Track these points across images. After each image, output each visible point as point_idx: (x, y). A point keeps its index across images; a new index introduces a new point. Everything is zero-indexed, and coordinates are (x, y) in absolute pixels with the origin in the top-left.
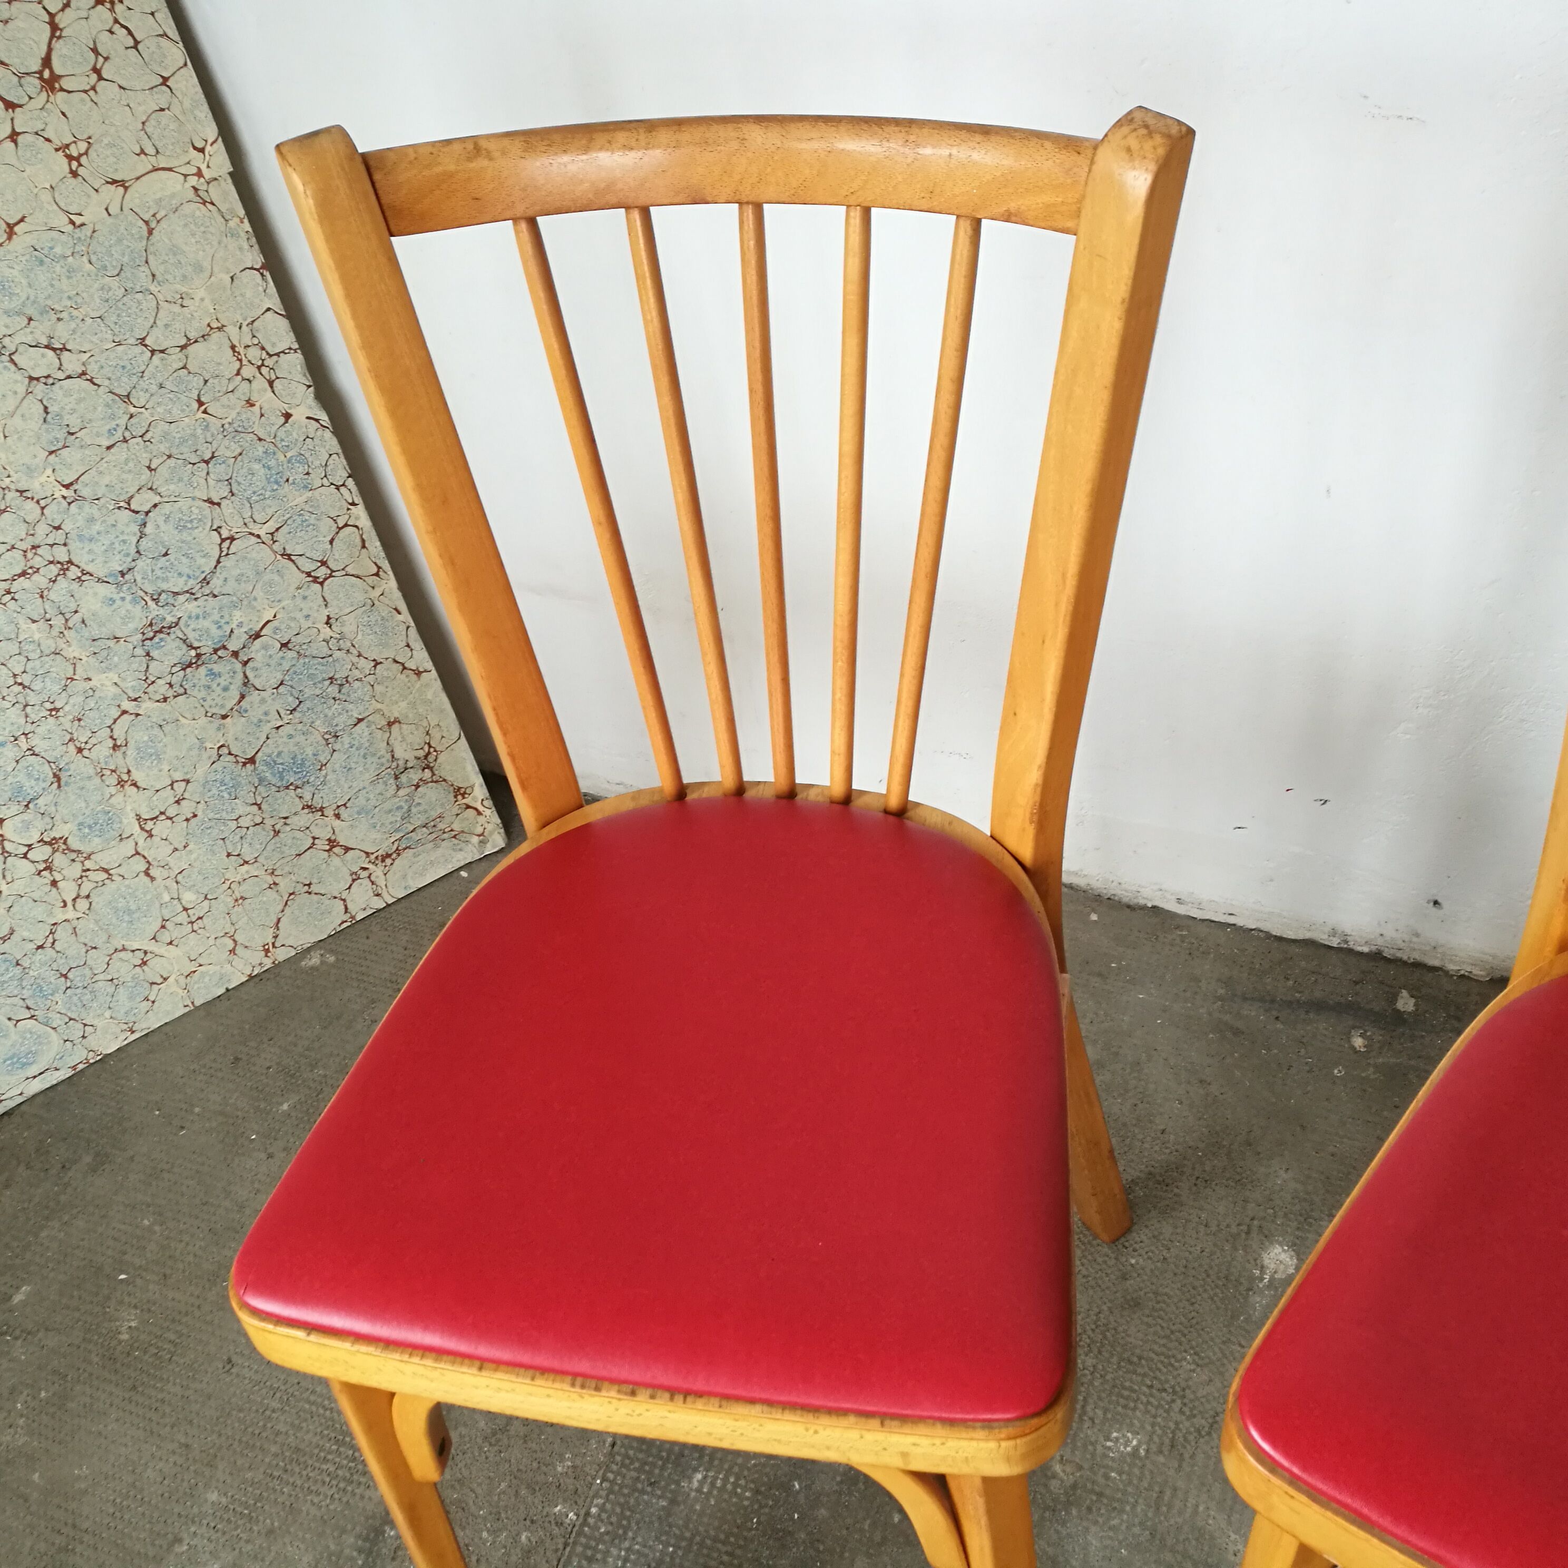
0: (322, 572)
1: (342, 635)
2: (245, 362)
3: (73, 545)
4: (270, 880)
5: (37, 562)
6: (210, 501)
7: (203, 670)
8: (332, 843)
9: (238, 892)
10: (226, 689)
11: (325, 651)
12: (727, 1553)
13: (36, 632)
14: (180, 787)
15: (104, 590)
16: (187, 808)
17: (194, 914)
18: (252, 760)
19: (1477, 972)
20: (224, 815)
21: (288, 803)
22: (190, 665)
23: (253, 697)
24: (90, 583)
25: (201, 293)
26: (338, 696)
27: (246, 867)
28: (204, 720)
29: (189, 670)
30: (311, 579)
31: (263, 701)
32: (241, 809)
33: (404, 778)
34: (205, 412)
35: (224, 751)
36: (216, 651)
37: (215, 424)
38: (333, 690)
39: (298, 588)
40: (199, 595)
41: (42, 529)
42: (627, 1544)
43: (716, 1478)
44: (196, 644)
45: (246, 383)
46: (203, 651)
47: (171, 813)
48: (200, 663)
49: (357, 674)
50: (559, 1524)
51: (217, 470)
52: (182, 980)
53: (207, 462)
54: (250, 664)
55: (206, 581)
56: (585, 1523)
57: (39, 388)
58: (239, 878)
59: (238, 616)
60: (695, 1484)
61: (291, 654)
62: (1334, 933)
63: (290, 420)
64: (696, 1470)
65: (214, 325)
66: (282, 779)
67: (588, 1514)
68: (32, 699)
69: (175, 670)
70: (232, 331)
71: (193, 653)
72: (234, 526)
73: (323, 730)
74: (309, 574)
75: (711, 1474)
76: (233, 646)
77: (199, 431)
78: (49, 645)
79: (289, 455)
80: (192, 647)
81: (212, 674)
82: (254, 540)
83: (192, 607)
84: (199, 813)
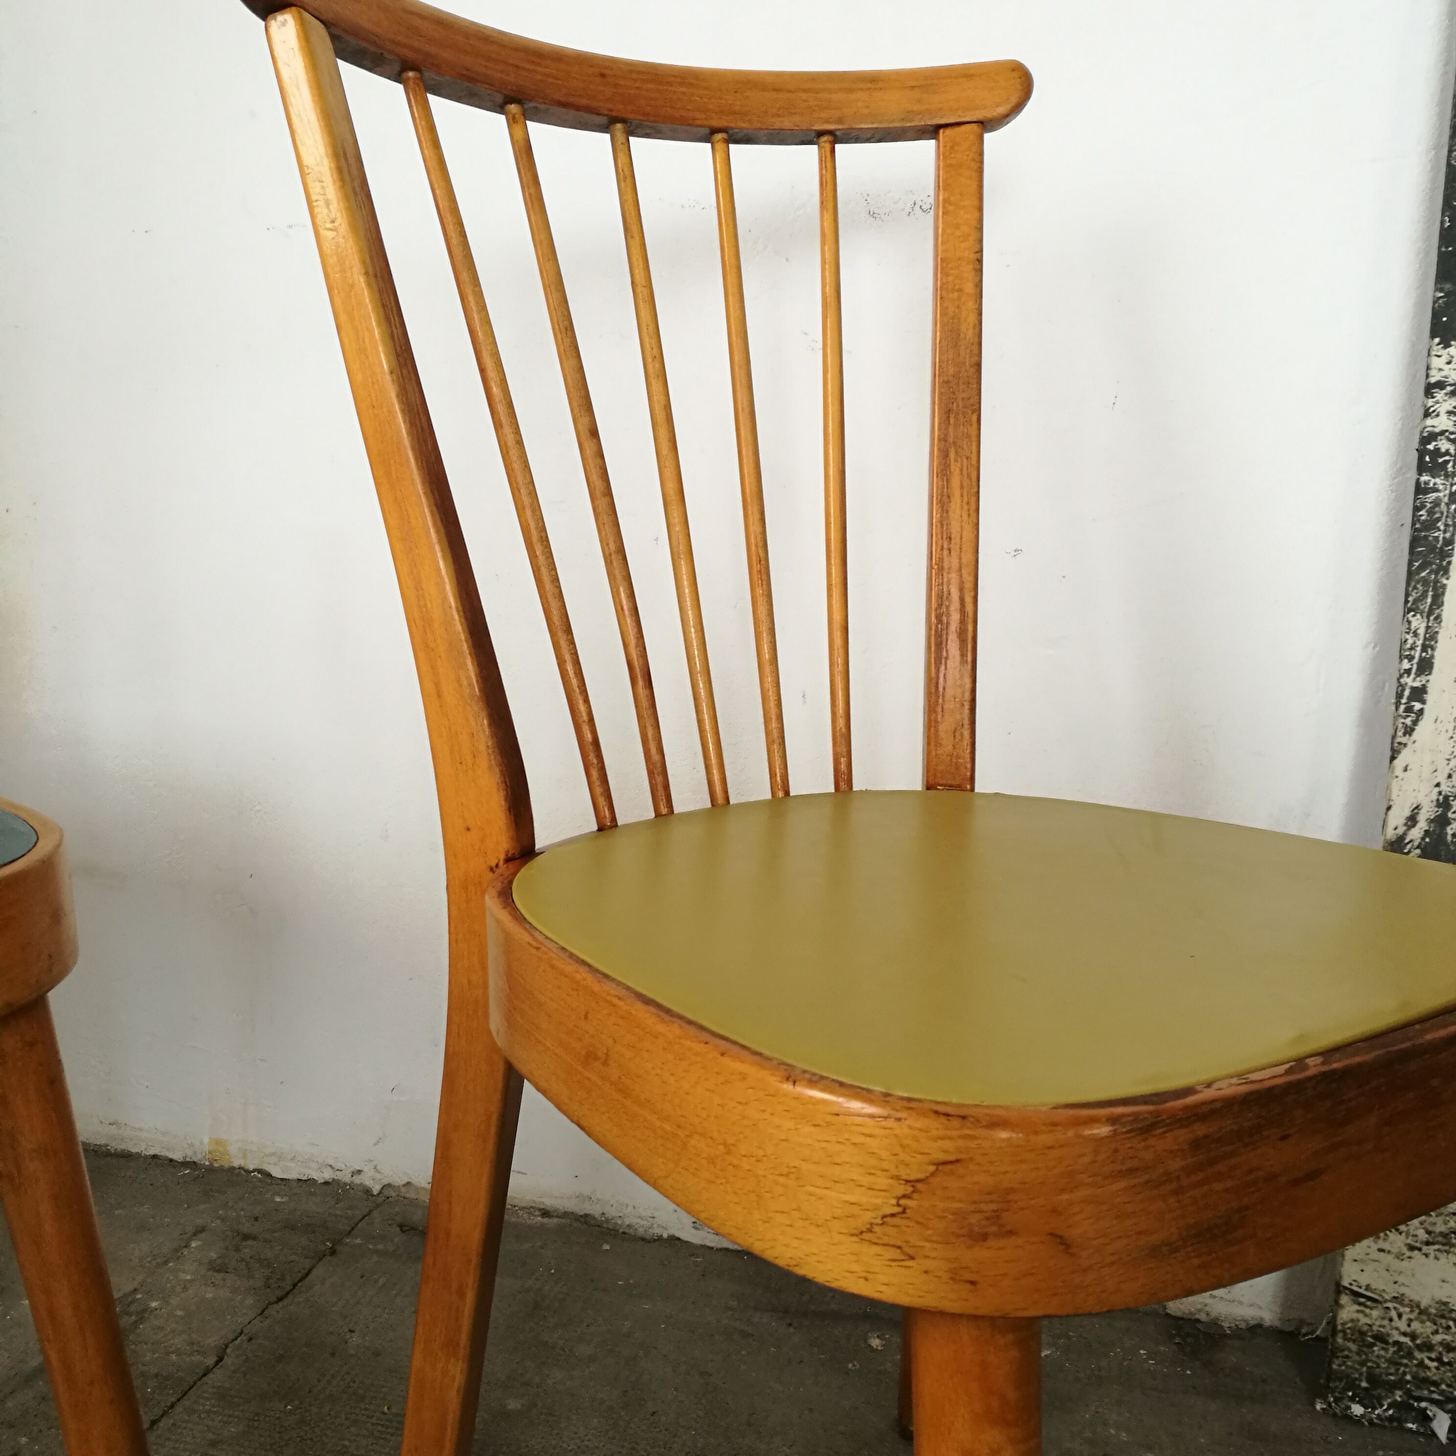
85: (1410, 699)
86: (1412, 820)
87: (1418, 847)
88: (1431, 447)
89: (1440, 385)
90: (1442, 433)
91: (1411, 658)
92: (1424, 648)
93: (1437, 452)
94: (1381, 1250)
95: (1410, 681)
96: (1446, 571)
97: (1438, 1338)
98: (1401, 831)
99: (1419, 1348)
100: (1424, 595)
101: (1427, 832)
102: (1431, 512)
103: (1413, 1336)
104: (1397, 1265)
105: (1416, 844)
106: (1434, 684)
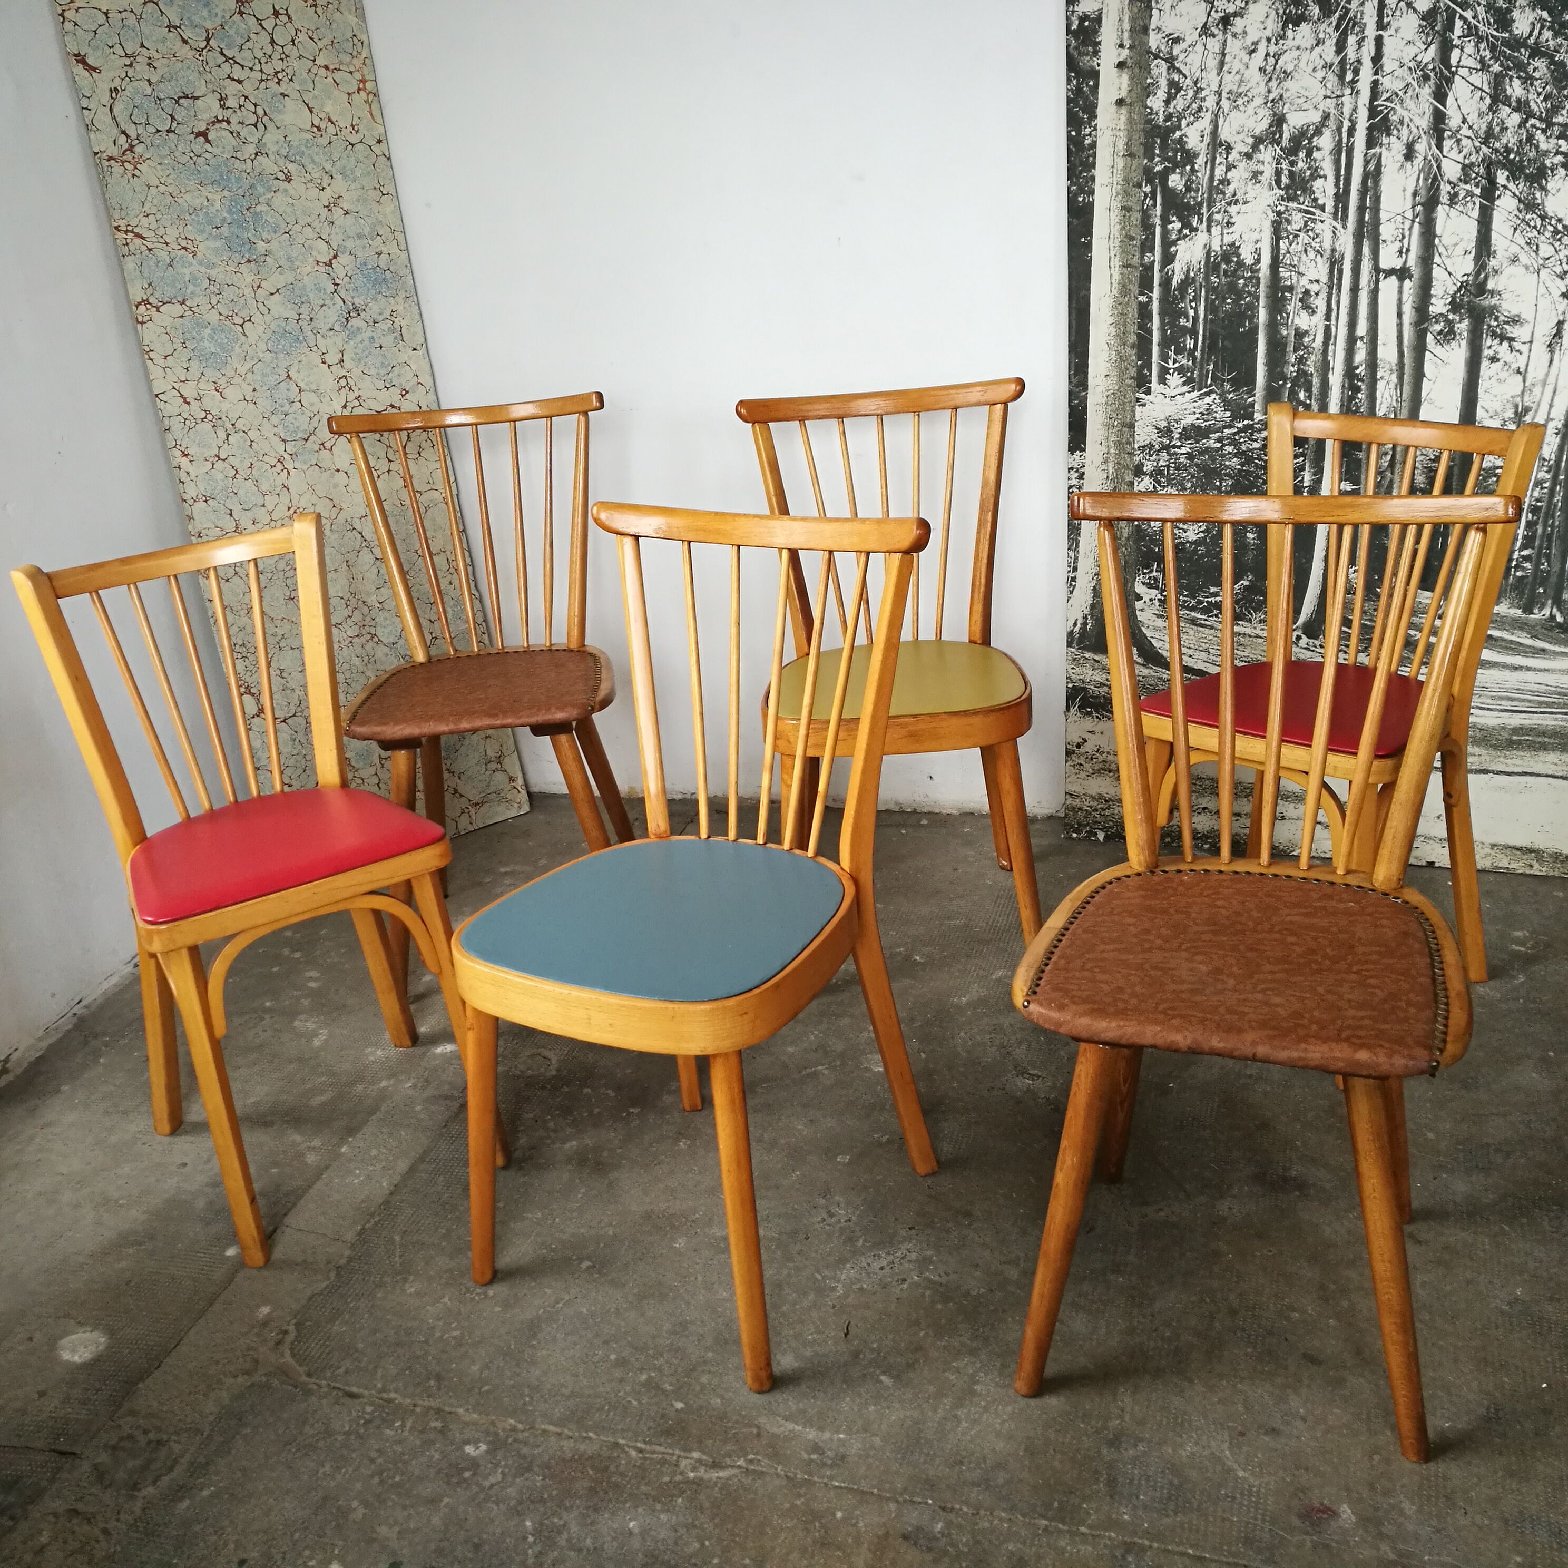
3: (378, 628)
5: (364, 632)
8: (456, 791)
13: (357, 661)
15: (386, 650)
19: (955, 812)
24: (381, 646)
33: (489, 766)
41: (368, 619)
57: (378, 563)
62: (896, 803)
68: (350, 691)
78: (361, 669)
85: (1071, 580)
86: (1075, 625)
88: (1071, 490)
89: (1072, 468)
90: (1074, 485)
91: (1070, 566)
92: (1074, 562)
94: (1079, 778)
95: (1071, 574)
96: (1079, 534)
97: (1100, 807)
98: (1072, 628)
99: (1093, 811)
100: (1074, 544)
101: (1081, 628)
103: (1091, 807)
105: (1078, 632)
106: (1079, 574)
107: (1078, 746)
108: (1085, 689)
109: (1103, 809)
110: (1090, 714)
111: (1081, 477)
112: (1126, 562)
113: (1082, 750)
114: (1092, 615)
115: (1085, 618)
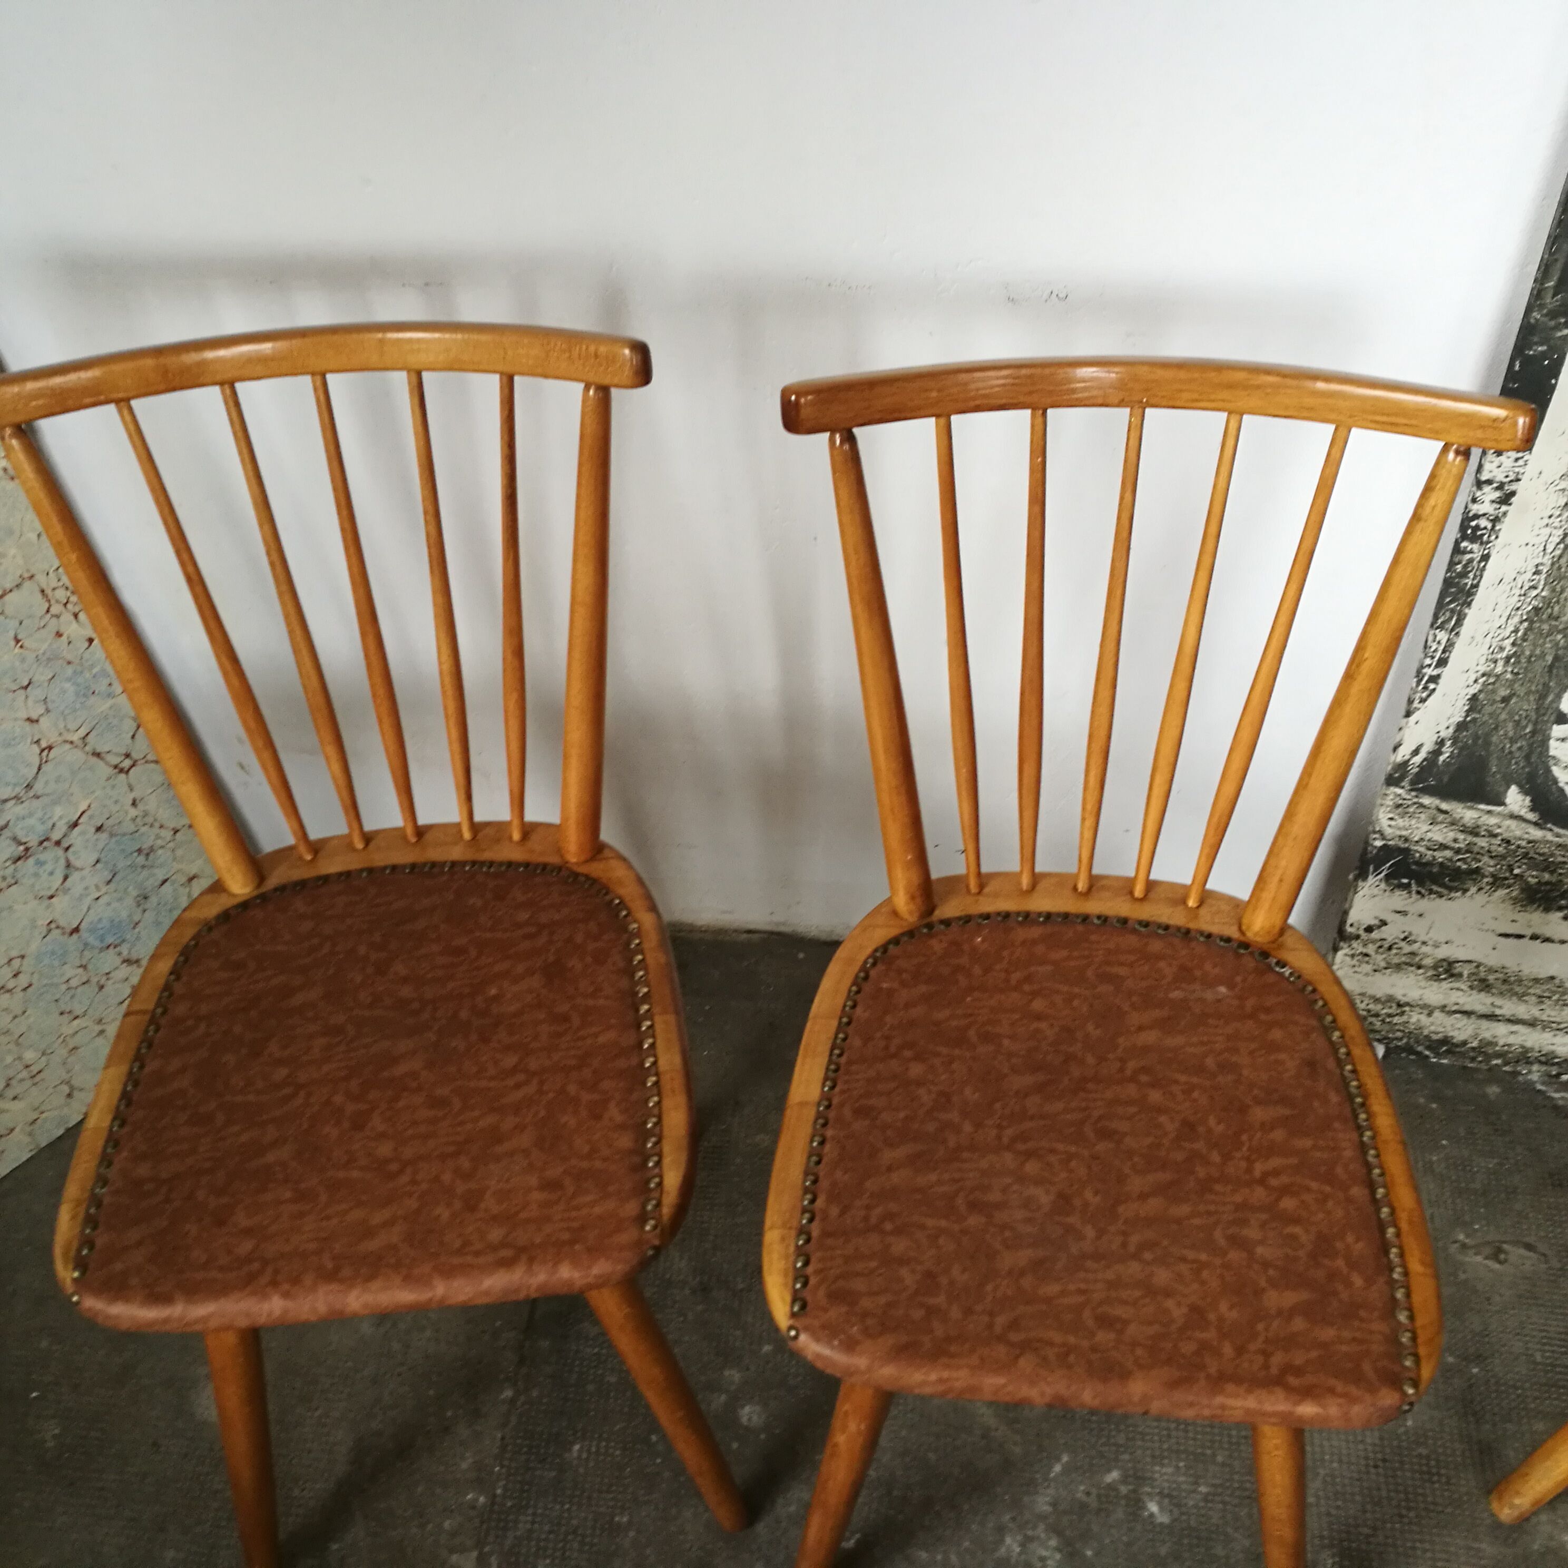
0: (127, 763)
1: (146, 814)
2: (53, 602)
4: (98, 1028)
6: (29, 720)
7: (31, 861)
9: (72, 1043)
10: (51, 873)
11: (132, 828)
12: (612, 1499)
14: (16, 963)
16: (23, 980)
17: (35, 1069)
18: (76, 930)
20: (55, 980)
21: (110, 960)
22: (19, 859)
23: (75, 877)
25: (13, 551)
26: (146, 863)
27: (76, 1022)
28: (34, 903)
29: (19, 863)
30: (117, 770)
31: (83, 879)
32: (69, 971)
34: (21, 647)
35: (53, 926)
36: (41, 843)
37: (31, 657)
38: (141, 860)
39: (108, 779)
40: (24, 799)
42: (530, 1511)
43: (590, 1446)
44: (24, 840)
45: (54, 620)
46: (29, 845)
47: (10, 985)
48: (29, 854)
49: (159, 842)
50: (474, 1508)
51: (36, 693)
52: (28, 1129)
53: (26, 687)
54: (71, 850)
55: (29, 787)
56: (493, 1503)
58: (71, 1032)
59: (58, 811)
60: (575, 1454)
61: (103, 836)
63: (93, 644)
64: (572, 1443)
65: (26, 575)
66: (102, 941)
67: (495, 1496)
69: (7, 864)
70: (41, 579)
71: (22, 848)
72: (51, 737)
73: (135, 893)
74: (116, 767)
75: (587, 1443)
76: (56, 836)
77: (17, 663)
79: (95, 671)
80: (20, 844)
81: (40, 863)
82: (68, 746)
83: (19, 810)
84: (34, 981)
85: (1427, 682)
86: (1416, 752)
87: (1418, 766)
88: (1473, 524)
89: (1489, 482)
90: (1484, 515)
91: (1433, 657)
92: (1444, 651)
93: (1477, 527)
94: (1355, 972)
95: (1429, 672)
96: (1469, 604)
97: (1385, 1011)
98: (1407, 757)
99: (1372, 1016)
100: (1451, 619)
101: (1425, 760)
102: (1465, 566)
103: (1369, 1011)
104: (1364, 979)
105: (1417, 765)
106: (1447, 673)
107: (1369, 929)
108: (1407, 851)
109: (1390, 1015)
110: (1407, 887)
111: (1506, 499)
112: (1556, 658)
113: (1375, 935)
114: (1455, 739)
115: (1441, 743)
